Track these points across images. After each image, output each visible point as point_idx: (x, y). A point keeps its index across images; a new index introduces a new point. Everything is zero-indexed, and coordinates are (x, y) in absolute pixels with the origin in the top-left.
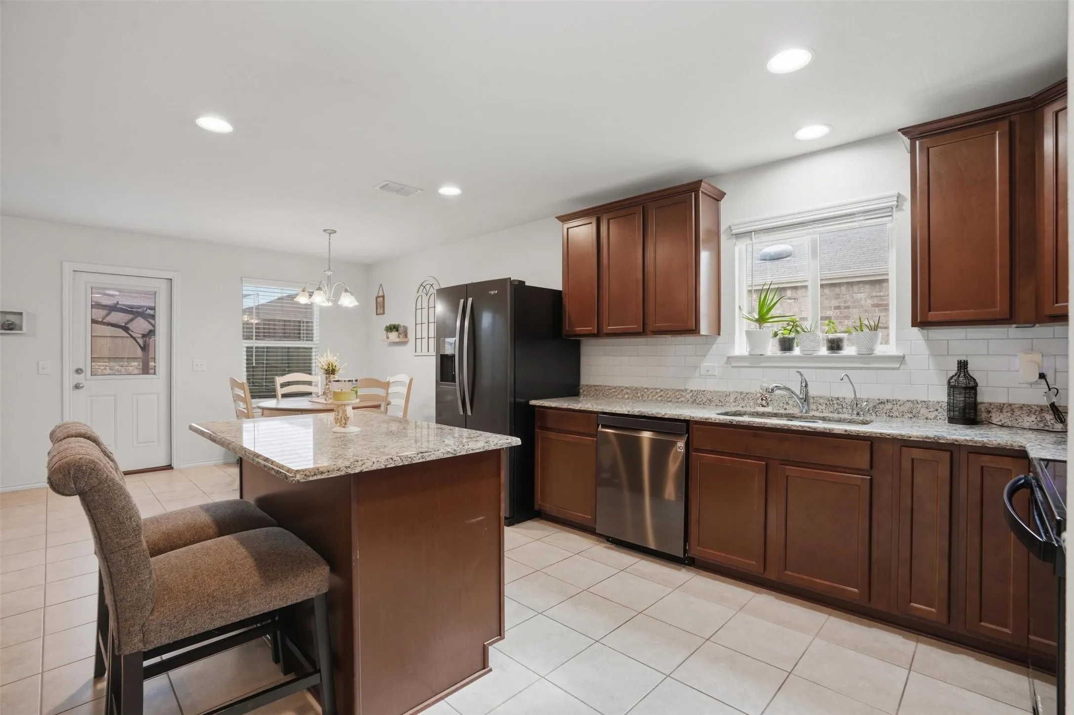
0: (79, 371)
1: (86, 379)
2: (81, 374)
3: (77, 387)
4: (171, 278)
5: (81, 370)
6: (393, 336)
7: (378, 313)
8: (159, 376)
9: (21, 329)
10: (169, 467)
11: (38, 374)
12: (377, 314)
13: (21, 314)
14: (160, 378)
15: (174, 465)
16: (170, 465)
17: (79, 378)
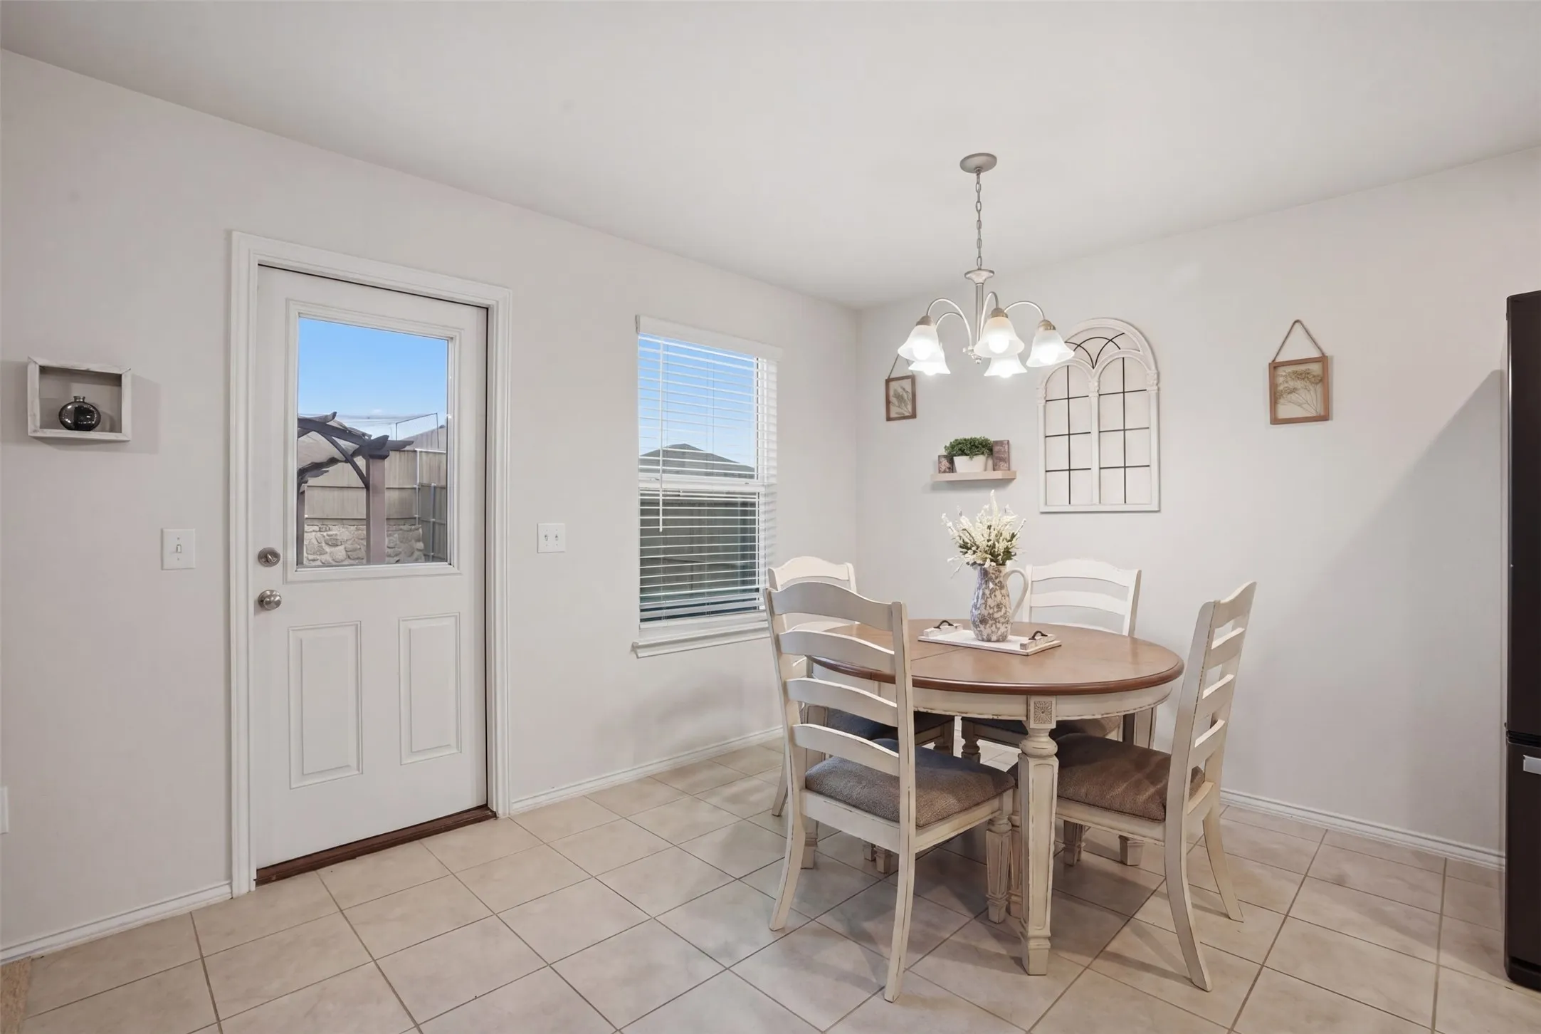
0: (267, 557)
1: (285, 581)
2: (275, 563)
3: (264, 603)
4: (485, 302)
5: (275, 555)
6: (968, 466)
7: (893, 415)
8: (458, 568)
9: (115, 426)
10: (483, 813)
11: (162, 569)
12: (889, 419)
13: (116, 380)
14: (460, 574)
15: (499, 805)
16: (485, 807)
17: (269, 579)
